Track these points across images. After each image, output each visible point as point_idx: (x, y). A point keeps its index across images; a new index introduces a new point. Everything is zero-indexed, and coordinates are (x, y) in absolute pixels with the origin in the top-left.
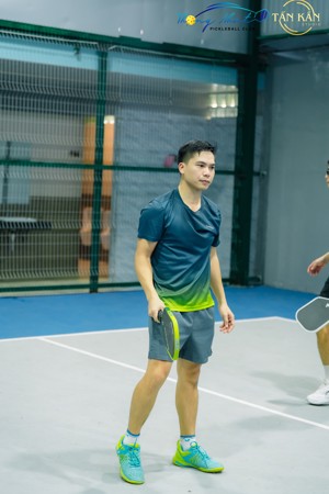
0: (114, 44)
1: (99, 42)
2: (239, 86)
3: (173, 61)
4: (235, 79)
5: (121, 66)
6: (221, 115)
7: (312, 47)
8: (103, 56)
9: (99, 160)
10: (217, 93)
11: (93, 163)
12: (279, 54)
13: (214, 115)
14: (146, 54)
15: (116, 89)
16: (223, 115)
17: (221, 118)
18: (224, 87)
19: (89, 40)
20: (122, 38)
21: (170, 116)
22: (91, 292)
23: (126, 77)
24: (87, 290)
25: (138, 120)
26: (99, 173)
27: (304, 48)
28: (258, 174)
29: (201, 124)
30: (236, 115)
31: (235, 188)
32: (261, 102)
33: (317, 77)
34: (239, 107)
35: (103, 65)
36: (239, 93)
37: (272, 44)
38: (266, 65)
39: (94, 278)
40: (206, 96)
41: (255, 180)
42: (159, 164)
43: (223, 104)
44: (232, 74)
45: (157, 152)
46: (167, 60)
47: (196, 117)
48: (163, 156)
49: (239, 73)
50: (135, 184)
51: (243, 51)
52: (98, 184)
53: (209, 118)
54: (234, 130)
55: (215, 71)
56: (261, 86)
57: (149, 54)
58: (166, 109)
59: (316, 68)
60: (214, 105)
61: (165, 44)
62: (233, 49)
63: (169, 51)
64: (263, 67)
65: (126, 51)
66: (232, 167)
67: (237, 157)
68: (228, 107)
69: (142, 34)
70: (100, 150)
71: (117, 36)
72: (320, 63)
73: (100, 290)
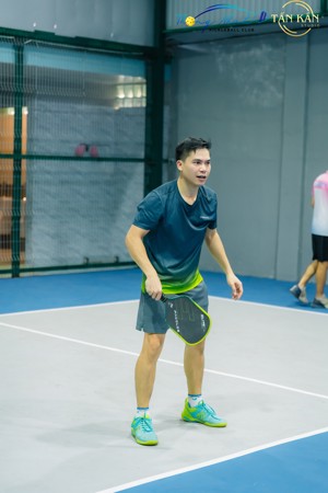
0: (29, 38)
1: (16, 36)
2: (147, 78)
3: (85, 54)
4: (143, 72)
5: (36, 59)
6: (128, 105)
7: (215, 40)
8: (19, 50)
9: (18, 150)
10: (125, 84)
11: (12, 153)
12: (184, 46)
13: (121, 106)
14: (59, 48)
15: (31, 81)
16: (130, 105)
17: (128, 108)
18: (131, 79)
19: (6, 35)
20: (37, 32)
21: (83, 107)
22: (13, 277)
23: (42, 70)
24: (10, 275)
25: (50, 111)
26: (18, 163)
27: (207, 41)
28: (167, 161)
29: (109, 114)
30: (144, 105)
31: (146, 174)
32: (167, 92)
33: (221, 68)
34: (148, 98)
35: (20, 58)
36: (147, 83)
37: (177, 38)
38: (171, 57)
39: (16, 263)
40: (114, 87)
41: (164, 166)
42: (71, 153)
43: (131, 94)
44: (140, 66)
45: (68, 142)
46: (79, 54)
47: (104, 108)
48: (75, 145)
49: (147, 65)
50: (49, 173)
51: (150, 44)
52: (17, 173)
53: (117, 108)
54: (143, 120)
55: (125, 64)
56: (167, 77)
57: (62, 48)
58: (79, 100)
59: (219, 60)
60: (121, 96)
61: (77, 38)
62: (140, 42)
63: (81, 45)
64: (168, 59)
65: (40, 45)
66: (142, 155)
67: (147, 145)
68: (134, 98)
69: (56, 29)
70: (18, 140)
71: (32, 30)
72: (223, 55)
73: (22, 274)
